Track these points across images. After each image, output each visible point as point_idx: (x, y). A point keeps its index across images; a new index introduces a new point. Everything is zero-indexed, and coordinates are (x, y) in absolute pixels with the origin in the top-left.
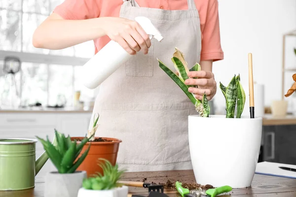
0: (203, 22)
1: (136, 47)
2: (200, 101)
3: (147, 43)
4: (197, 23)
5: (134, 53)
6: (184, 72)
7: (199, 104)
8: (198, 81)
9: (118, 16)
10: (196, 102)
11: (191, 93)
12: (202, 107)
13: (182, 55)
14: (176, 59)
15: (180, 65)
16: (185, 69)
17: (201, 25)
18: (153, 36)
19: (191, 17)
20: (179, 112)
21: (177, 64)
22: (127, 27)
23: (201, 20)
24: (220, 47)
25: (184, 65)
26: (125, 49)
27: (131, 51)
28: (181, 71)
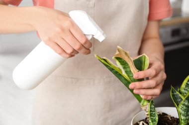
6: (128, 70)
10: (142, 102)
14: (118, 59)
18: (93, 36)
21: (120, 62)
25: (128, 63)
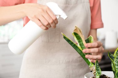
0: (92, 5)
1: (47, 25)
2: (94, 64)
3: (55, 22)
4: (88, 6)
5: (47, 29)
6: (81, 43)
7: (93, 65)
8: (92, 50)
9: (36, 3)
10: (90, 64)
11: (87, 59)
12: (95, 68)
13: (80, 31)
14: (76, 34)
15: (79, 38)
16: (82, 41)
17: (91, 7)
18: (60, 16)
19: (84, 2)
20: (77, 64)
21: (76, 37)
22: (40, 10)
23: (90, 4)
24: (101, 21)
25: (81, 38)
26: (40, 26)
27: (45, 28)
28: (79, 42)
